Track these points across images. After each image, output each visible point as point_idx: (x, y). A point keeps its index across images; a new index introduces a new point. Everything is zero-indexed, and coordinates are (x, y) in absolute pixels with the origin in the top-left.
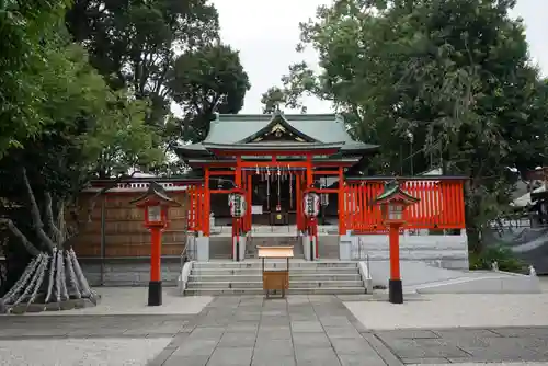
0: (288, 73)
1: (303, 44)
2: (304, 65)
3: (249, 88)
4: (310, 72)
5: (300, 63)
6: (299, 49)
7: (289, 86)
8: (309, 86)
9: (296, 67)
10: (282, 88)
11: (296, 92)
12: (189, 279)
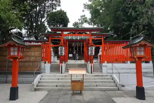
0: (80, 18)
1: (84, 10)
2: (85, 16)
3: (69, 22)
4: (86, 18)
5: (83, 15)
6: (83, 11)
7: (80, 22)
8: (86, 21)
9: (82, 16)
10: (78, 22)
11: (82, 23)
12: (39, 82)
